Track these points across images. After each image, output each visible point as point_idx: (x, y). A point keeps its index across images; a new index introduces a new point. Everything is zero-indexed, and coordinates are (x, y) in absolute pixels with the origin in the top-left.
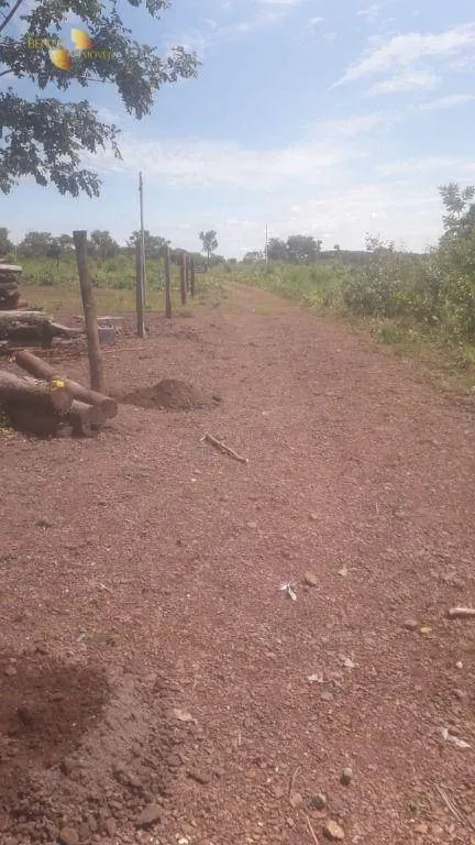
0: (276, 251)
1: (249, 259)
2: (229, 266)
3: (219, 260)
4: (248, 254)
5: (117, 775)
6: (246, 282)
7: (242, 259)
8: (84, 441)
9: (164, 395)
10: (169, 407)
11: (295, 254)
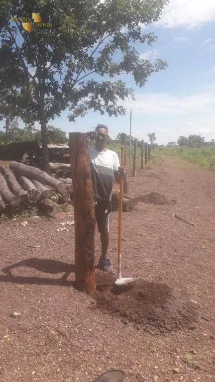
0: (183, 142)
1: (170, 145)
2: (161, 148)
3: (156, 146)
4: (169, 143)
5: (180, 312)
6: (170, 155)
7: (166, 145)
8: (127, 213)
9: (152, 198)
10: (155, 204)
11: (192, 143)
